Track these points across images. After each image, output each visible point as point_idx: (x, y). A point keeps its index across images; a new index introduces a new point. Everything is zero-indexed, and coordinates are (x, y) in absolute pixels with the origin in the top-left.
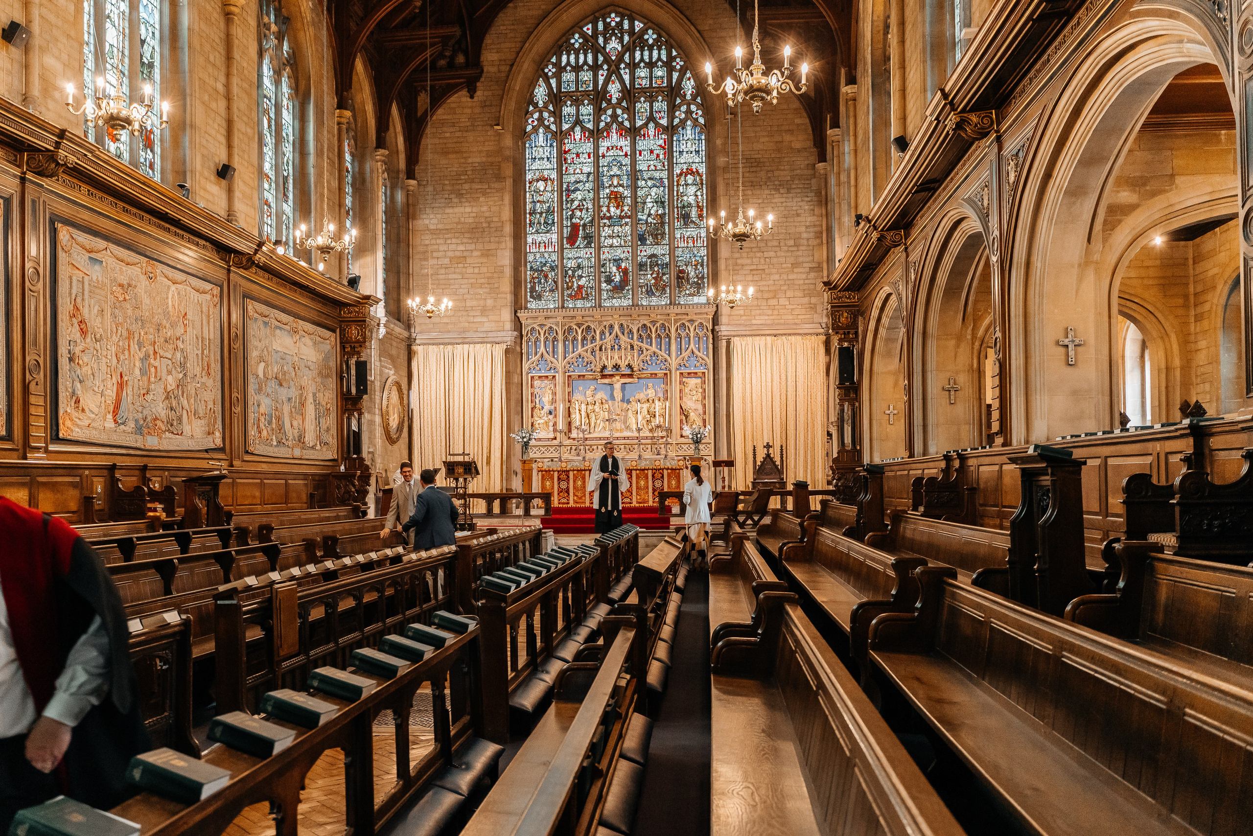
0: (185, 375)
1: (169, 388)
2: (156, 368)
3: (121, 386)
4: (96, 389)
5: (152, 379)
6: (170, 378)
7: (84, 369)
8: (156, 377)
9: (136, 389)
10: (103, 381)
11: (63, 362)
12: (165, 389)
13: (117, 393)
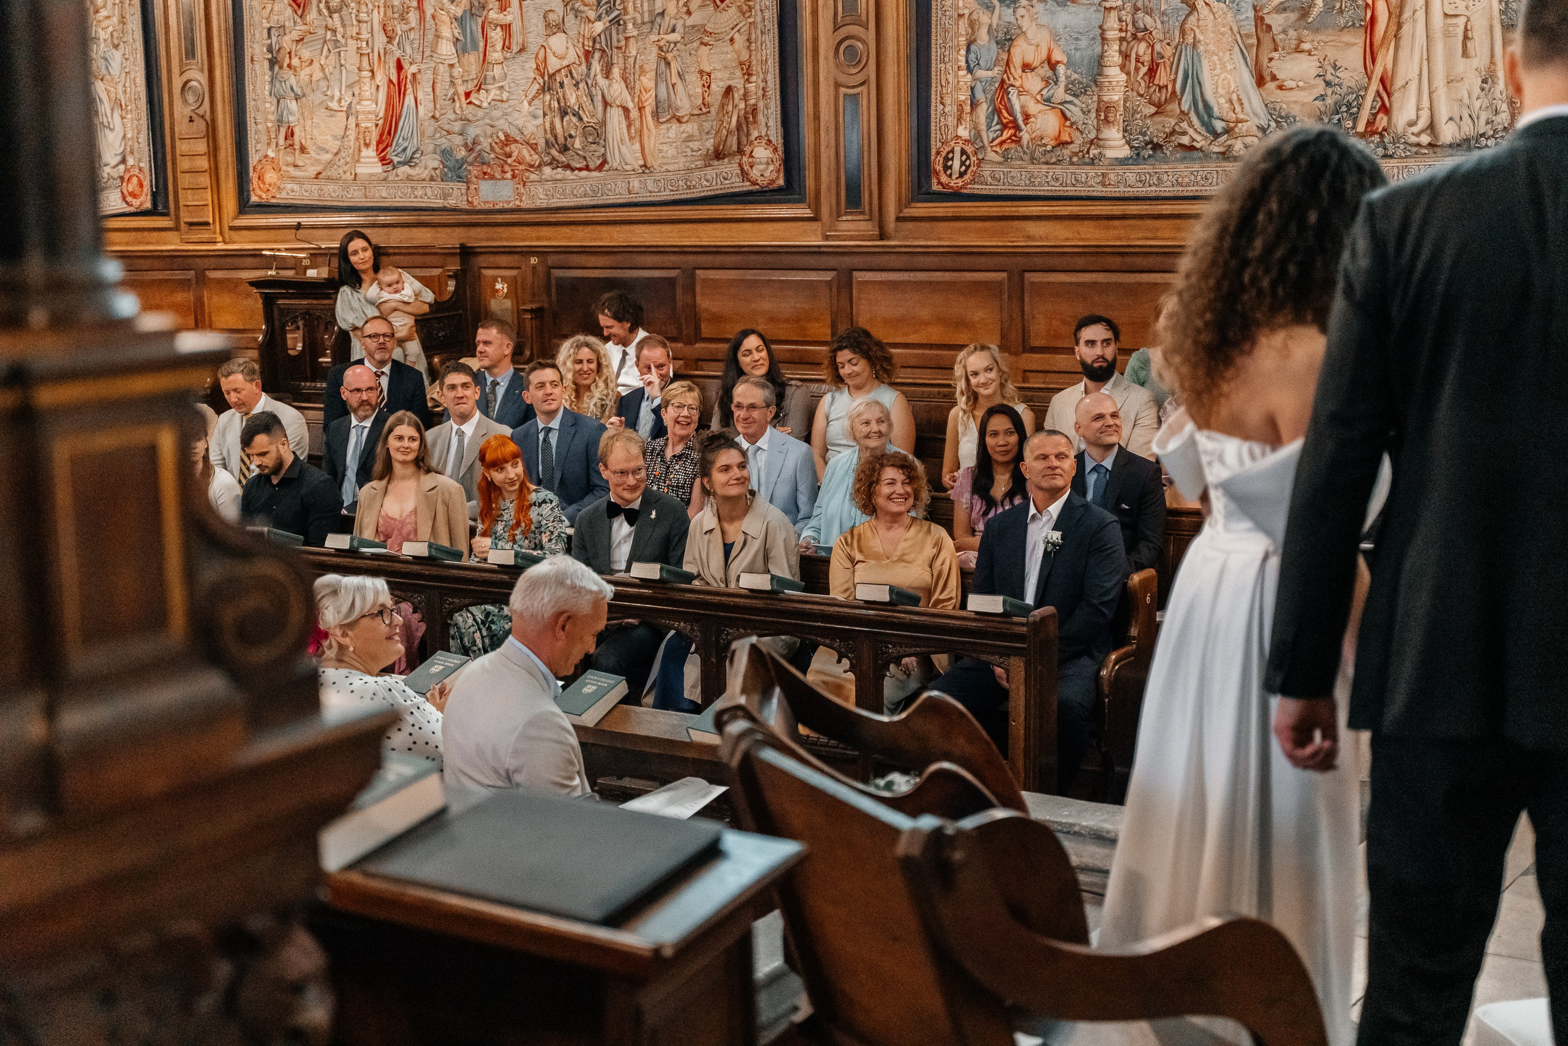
0: (616, 22)
1: (553, 64)
2: (507, 28)
3: (398, 88)
4: (334, 105)
5: (496, 55)
6: (558, 42)
7: (304, 74)
8: (506, 47)
9: (442, 87)
10: (350, 86)
11: (257, 75)
12: (540, 70)
13: (389, 104)
